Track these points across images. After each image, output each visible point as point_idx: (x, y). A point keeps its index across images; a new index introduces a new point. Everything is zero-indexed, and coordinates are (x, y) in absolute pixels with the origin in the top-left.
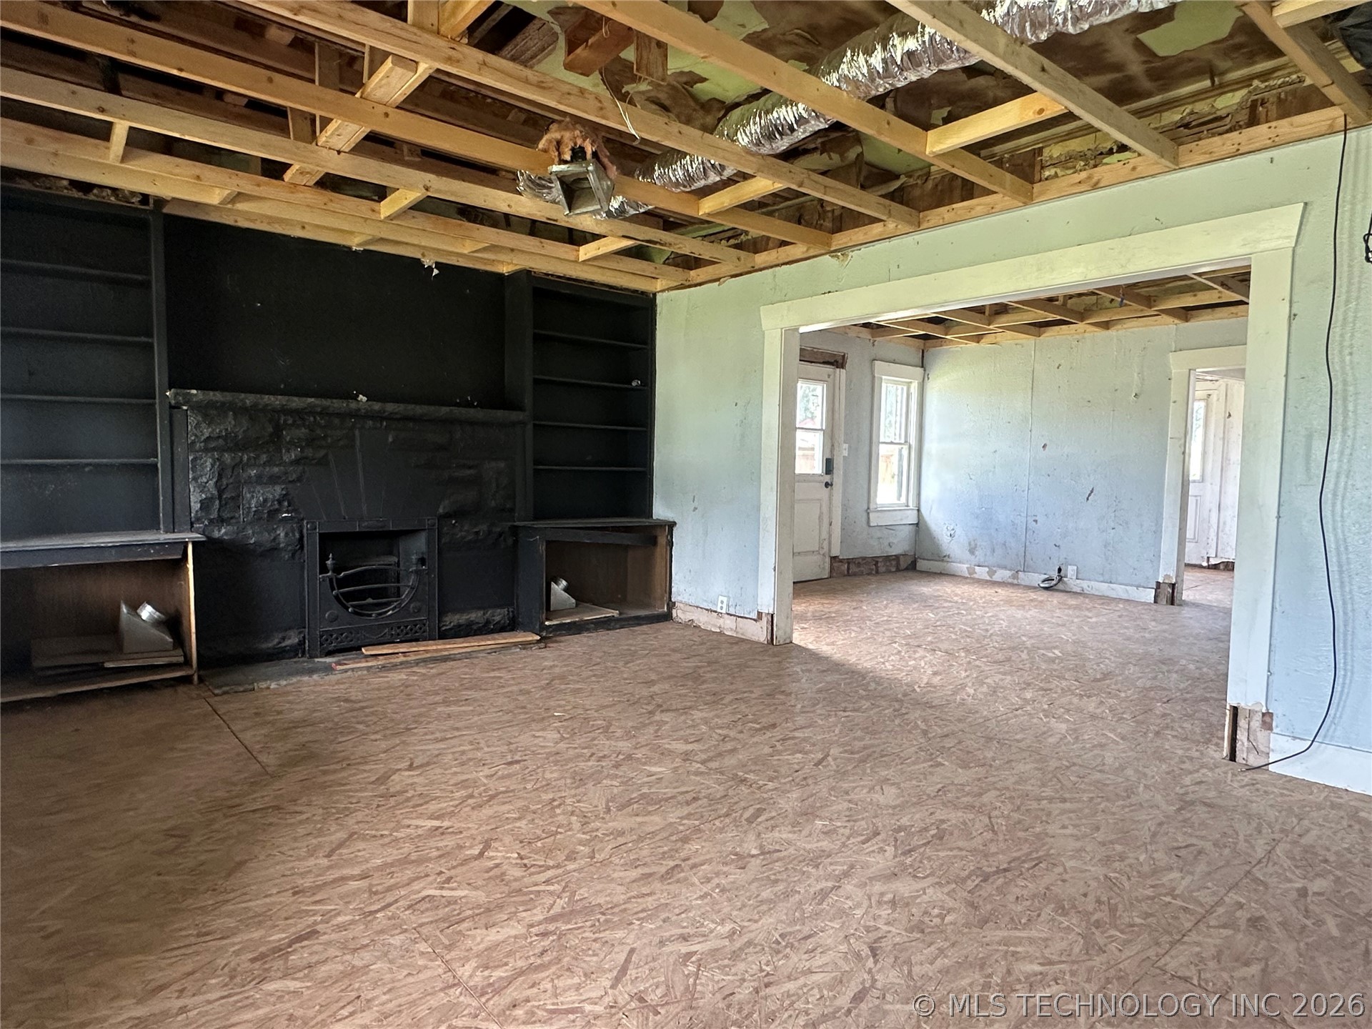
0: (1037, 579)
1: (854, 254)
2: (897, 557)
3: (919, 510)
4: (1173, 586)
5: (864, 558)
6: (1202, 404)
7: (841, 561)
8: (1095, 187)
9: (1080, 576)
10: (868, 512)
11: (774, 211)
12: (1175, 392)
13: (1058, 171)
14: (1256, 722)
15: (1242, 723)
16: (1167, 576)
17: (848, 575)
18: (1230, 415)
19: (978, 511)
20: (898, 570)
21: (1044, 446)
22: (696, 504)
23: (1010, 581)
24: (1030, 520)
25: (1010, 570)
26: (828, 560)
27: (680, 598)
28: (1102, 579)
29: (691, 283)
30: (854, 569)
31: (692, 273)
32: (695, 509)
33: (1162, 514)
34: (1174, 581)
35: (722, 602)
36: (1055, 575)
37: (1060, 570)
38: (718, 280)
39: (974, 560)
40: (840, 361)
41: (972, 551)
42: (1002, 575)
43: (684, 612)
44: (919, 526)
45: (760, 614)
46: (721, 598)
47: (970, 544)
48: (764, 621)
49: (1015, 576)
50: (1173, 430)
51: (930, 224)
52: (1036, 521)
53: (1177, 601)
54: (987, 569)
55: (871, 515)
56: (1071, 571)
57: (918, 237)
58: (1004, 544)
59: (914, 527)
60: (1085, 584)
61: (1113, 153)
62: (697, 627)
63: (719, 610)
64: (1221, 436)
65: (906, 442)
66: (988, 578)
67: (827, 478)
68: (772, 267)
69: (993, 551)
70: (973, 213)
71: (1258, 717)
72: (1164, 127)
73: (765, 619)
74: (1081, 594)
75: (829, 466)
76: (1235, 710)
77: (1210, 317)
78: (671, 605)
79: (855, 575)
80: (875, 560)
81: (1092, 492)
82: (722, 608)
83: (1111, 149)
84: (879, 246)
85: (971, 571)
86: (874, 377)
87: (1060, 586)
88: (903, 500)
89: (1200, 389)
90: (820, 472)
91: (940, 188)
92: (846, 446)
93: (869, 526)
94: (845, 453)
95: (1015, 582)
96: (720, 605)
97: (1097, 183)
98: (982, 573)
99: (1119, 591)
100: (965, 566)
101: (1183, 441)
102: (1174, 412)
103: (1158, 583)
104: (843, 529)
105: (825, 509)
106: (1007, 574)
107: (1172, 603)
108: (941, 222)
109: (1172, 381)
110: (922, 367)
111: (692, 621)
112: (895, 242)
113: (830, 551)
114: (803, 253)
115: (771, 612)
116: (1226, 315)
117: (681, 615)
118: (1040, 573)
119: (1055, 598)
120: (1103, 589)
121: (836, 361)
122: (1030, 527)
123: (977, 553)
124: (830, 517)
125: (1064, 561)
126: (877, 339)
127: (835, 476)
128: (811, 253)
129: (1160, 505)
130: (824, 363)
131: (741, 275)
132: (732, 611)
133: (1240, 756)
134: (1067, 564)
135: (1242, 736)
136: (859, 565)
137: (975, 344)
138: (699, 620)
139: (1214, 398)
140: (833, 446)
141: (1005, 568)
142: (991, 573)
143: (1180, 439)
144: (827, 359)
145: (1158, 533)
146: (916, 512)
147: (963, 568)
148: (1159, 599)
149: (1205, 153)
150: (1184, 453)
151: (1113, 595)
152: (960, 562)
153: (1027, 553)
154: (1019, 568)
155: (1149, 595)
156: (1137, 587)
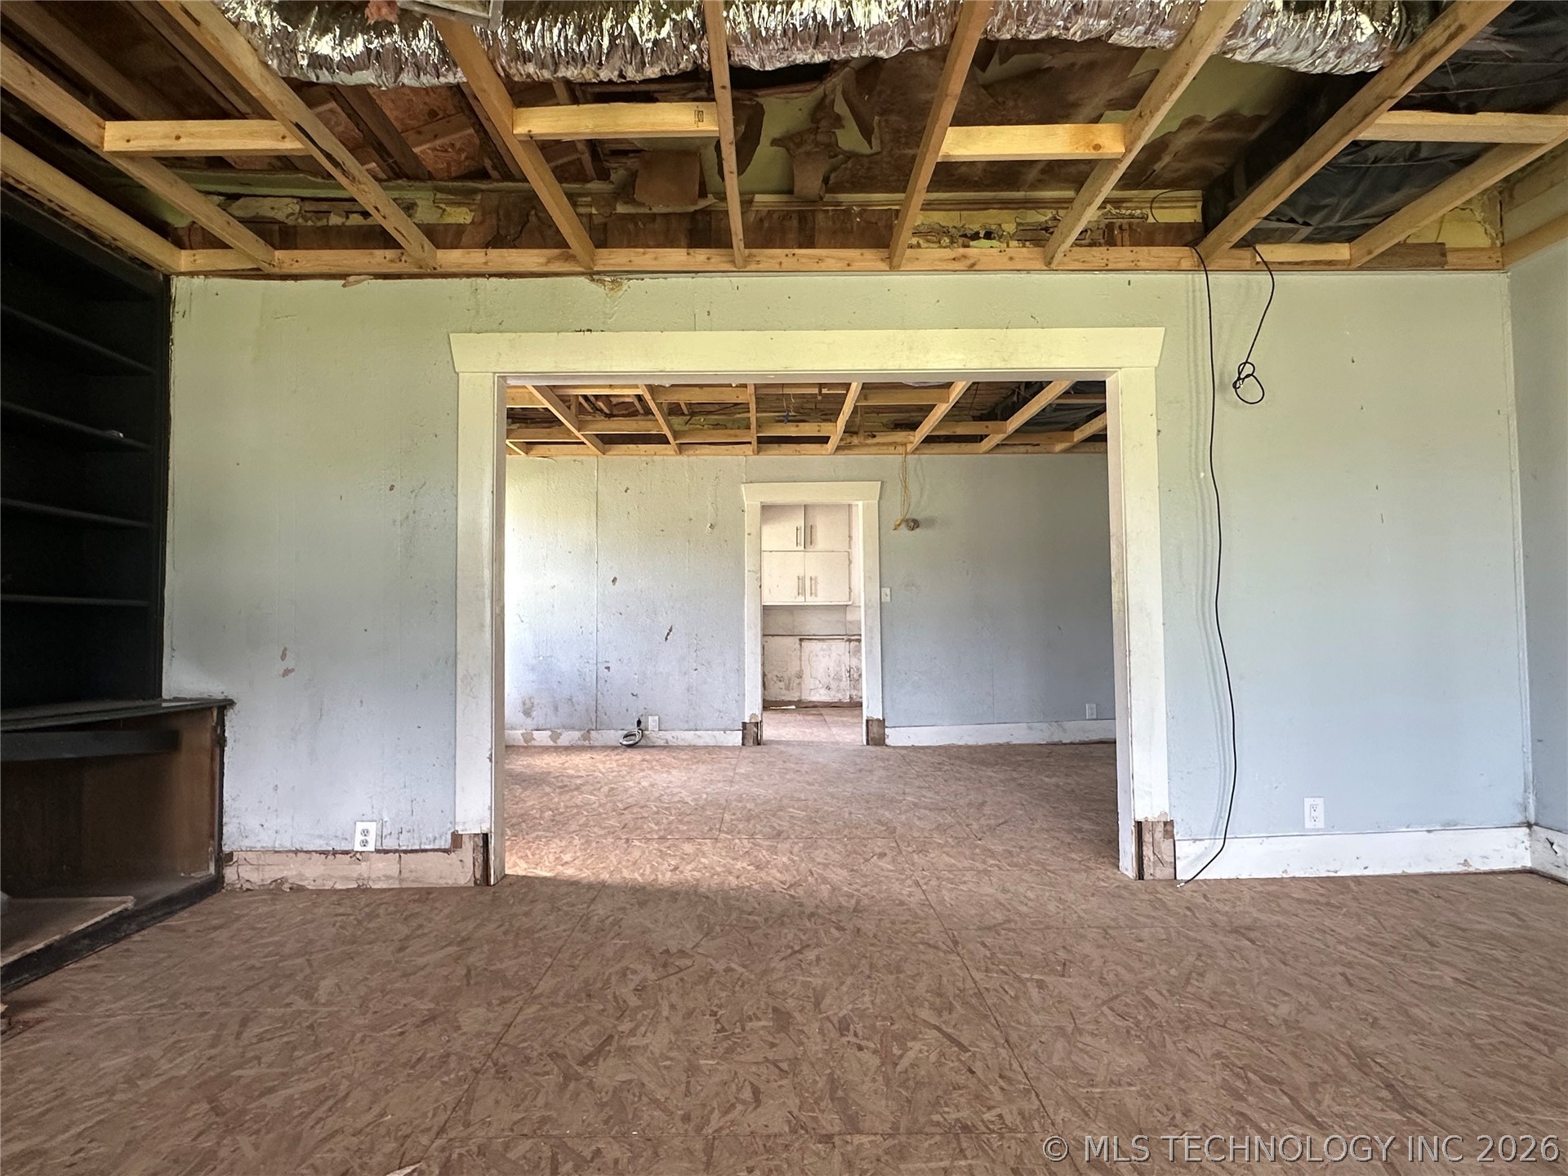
0: (615, 736)
1: (632, 285)
4: (759, 725)
8: (972, 268)
9: (663, 727)
11: (475, 191)
12: (749, 524)
13: (921, 242)
14: (1159, 835)
15: (1147, 837)
16: (752, 715)
19: (534, 662)
21: (614, 580)
22: (289, 663)
23: (580, 743)
24: (602, 668)
25: (579, 730)
27: (246, 843)
28: (686, 727)
29: (276, 270)
31: (279, 254)
32: (287, 672)
33: (743, 650)
34: (759, 721)
35: (365, 832)
36: (635, 729)
37: (639, 723)
38: (343, 276)
39: (530, 723)
41: (527, 713)
42: (569, 737)
43: (258, 867)
45: (457, 839)
46: (360, 826)
47: (524, 704)
48: (467, 853)
49: (587, 737)
51: (761, 267)
52: (608, 668)
53: (761, 741)
54: (549, 733)
56: (652, 722)
57: (736, 280)
58: (570, 699)
60: (668, 735)
61: (980, 238)
62: (297, 889)
63: (358, 848)
66: (552, 743)
68: (469, 275)
69: (556, 709)
70: (823, 266)
71: (1160, 828)
72: (1028, 224)
73: (468, 846)
74: (666, 747)
76: (1139, 824)
78: (224, 859)
81: (671, 629)
82: (365, 843)
83: (977, 233)
84: (673, 280)
85: (528, 737)
87: (643, 742)
91: (766, 224)
95: (586, 743)
96: (359, 838)
97: (973, 265)
98: (542, 738)
99: (706, 738)
100: (519, 732)
101: (759, 574)
103: (744, 724)
106: (576, 735)
107: (759, 744)
108: (777, 268)
109: (746, 514)
111: (283, 880)
112: (701, 280)
114: (541, 265)
115: (485, 830)
117: (247, 873)
118: (616, 730)
119: (636, 756)
120: (689, 737)
122: (600, 675)
123: (534, 714)
125: (642, 712)
128: (555, 267)
131: (399, 276)
132: (390, 844)
133: (1148, 871)
134: (647, 715)
135: (1147, 851)
137: (524, 455)
138: (301, 876)
141: (573, 728)
142: (555, 736)
143: (755, 572)
145: (742, 670)
147: (516, 736)
148: (746, 742)
149: (1078, 260)
150: (761, 587)
151: (701, 743)
152: (512, 728)
153: (600, 708)
154: (590, 726)
155: (736, 738)
156: (725, 731)
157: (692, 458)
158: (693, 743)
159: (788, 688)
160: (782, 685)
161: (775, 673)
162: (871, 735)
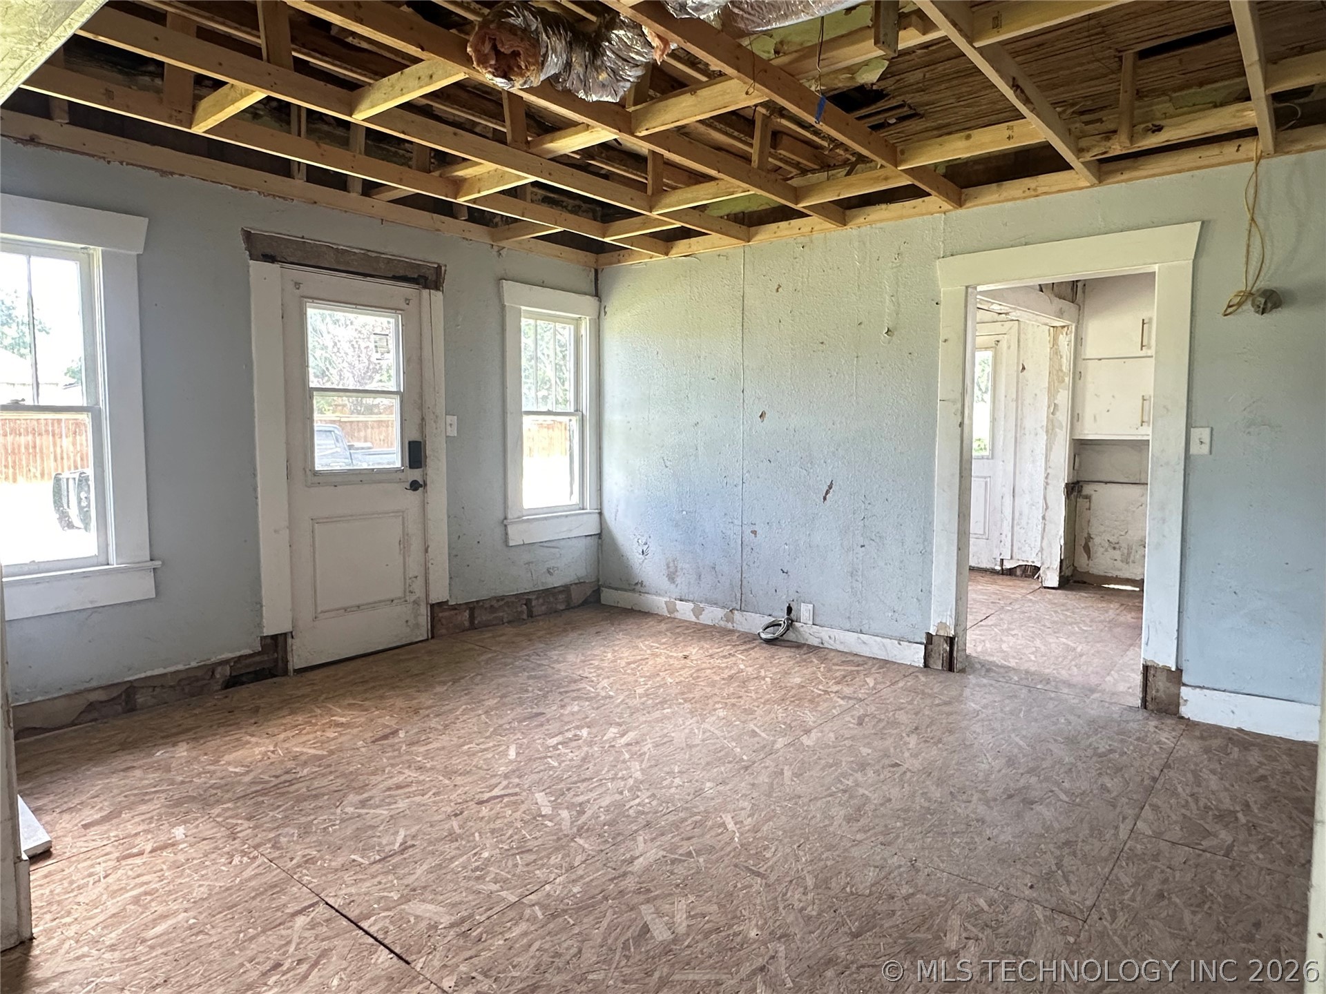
0: (755, 623)
2: (566, 589)
3: (601, 514)
4: (951, 641)
5: (502, 598)
6: (989, 354)
7: (454, 608)
9: (818, 621)
10: (504, 523)
12: (947, 325)
16: (942, 625)
17: (473, 627)
18: (1024, 368)
19: (677, 517)
20: (569, 608)
21: (762, 416)
23: (722, 625)
24: (748, 531)
25: (723, 607)
26: (424, 611)
28: (848, 626)
30: (482, 617)
33: (931, 523)
34: (952, 633)
36: (782, 617)
37: (790, 610)
39: (675, 591)
40: (432, 277)
41: (671, 578)
42: (712, 615)
44: (602, 539)
47: (668, 566)
49: (729, 619)
50: (945, 387)
52: (754, 532)
53: (958, 666)
54: (691, 605)
55: (510, 530)
56: (805, 612)
58: (714, 568)
59: (596, 539)
60: (824, 634)
64: (1014, 396)
65: (577, 410)
66: (694, 619)
67: (416, 475)
69: (700, 577)
74: (820, 650)
75: (415, 453)
77: (995, 197)
79: (486, 625)
80: (525, 600)
81: (830, 487)
85: (671, 607)
86: (503, 307)
87: (791, 636)
88: (575, 499)
89: (982, 335)
90: (398, 464)
92: (453, 419)
93: (507, 546)
94: (453, 432)
95: (730, 626)
98: (685, 611)
99: (873, 647)
100: (663, 599)
101: (959, 405)
102: (945, 358)
103: (929, 636)
104: (452, 556)
105: (414, 528)
106: (719, 613)
107: (951, 668)
109: (941, 307)
110: (597, 294)
113: (427, 596)
116: (1018, 193)
118: (763, 614)
119: (784, 656)
120: (848, 641)
121: (426, 279)
122: (746, 541)
123: (678, 580)
124: (425, 540)
125: (795, 596)
126: (504, 243)
127: (430, 471)
129: (928, 509)
130: (395, 278)
134: (801, 601)
136: (492, 609)
137: (663, 257)
139: (1004, 344)
140: (423, 419)
141: (716, 604)
142: (698, 612)
143: (954, 402)
144: (401, 273)
145: (926, 554)
146: (596, 517)
147: (659, 603)
148: (931, 661)
150: (961, 425)
151: (866, 652)
152: (657, 594)
153: (745, 583)
154: (734, 605)
155: (916, 655)
156: (900, 640)
157: (863, 229)
158: (855, 650)
159: (1126, 560)
160: (1117, 554)
161: (1107, 537)
162: (1152, 693)
